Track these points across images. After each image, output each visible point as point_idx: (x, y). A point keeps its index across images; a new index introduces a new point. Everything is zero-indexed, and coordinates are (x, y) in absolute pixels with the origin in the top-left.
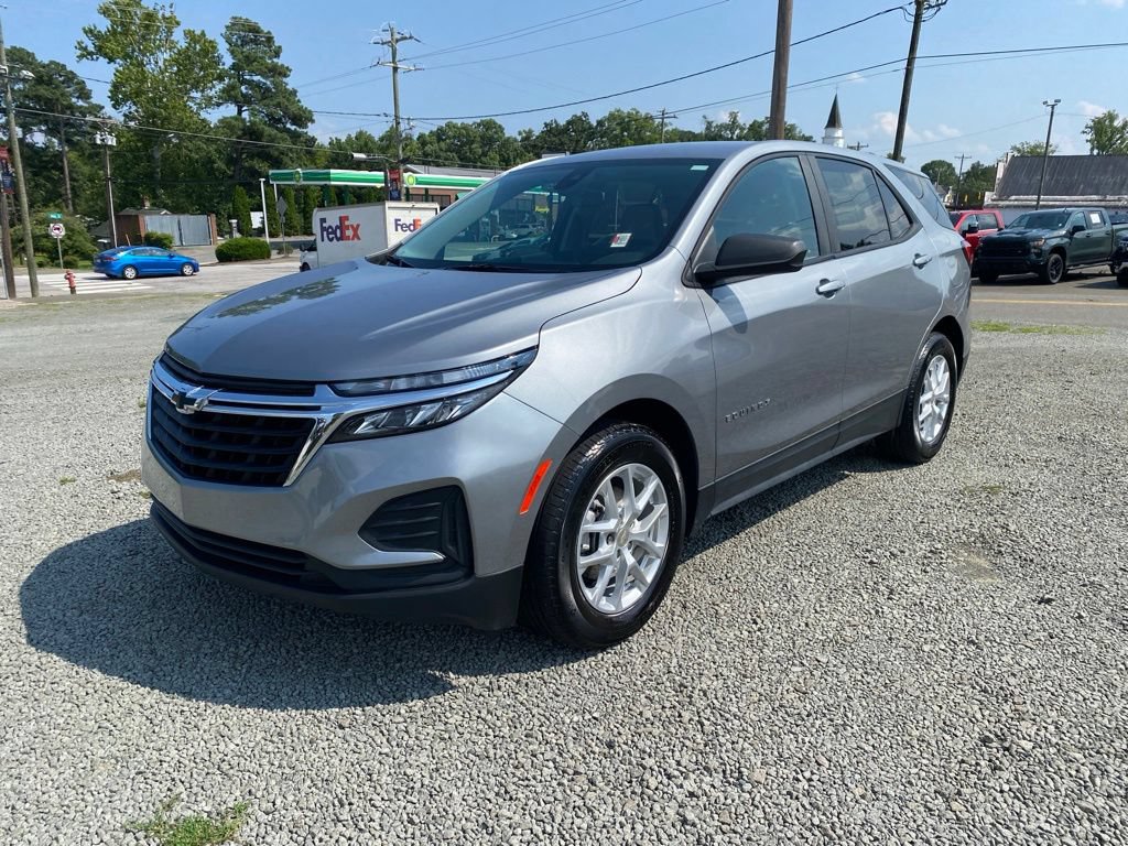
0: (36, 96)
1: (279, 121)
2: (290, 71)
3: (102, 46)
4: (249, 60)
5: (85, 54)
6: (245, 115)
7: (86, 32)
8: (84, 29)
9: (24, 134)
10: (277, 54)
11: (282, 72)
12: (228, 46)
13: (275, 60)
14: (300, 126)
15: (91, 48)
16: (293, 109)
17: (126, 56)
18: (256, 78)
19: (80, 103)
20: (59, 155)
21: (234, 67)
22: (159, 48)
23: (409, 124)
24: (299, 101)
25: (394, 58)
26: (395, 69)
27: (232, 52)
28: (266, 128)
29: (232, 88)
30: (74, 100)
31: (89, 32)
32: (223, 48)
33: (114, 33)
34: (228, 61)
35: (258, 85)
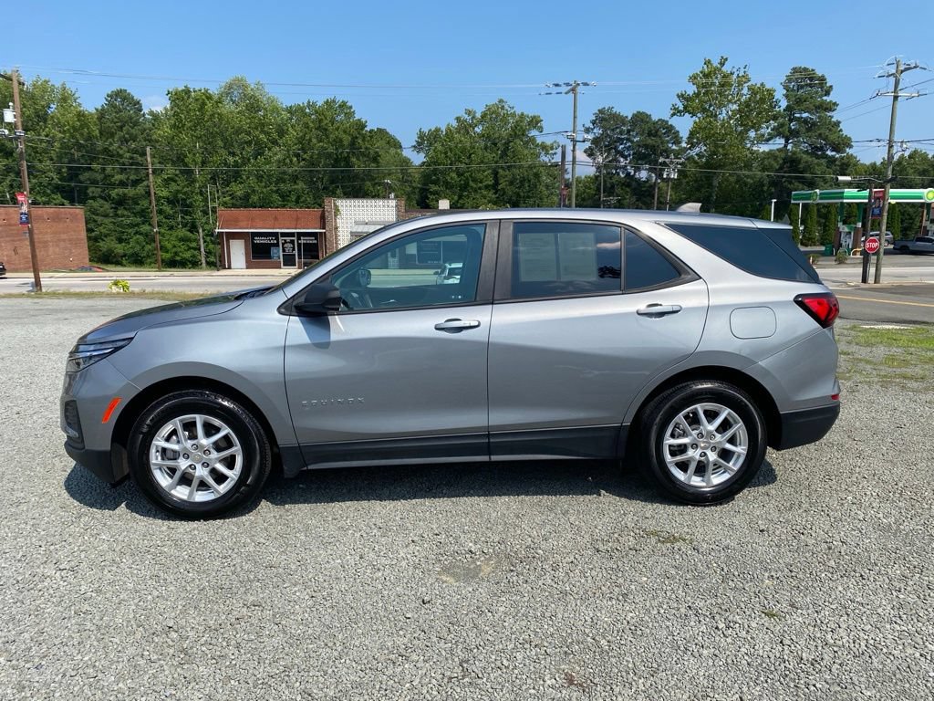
0: (645, 145)
1: (821, 149)
2: (837, 105)
3: (688, 105)
4: (799, 101)
5: (676, 112)
6: (789, 147)
7: (678, 96)
8: (678, 95)
9: (635, 172)
10: (827, 93)
11: (831, 107)
12: (785, 92)
13: (825, 98)
14: (838, 152)
15: (681, 108)
16: (832, 137)
17: (704, 110)
18: (805, 115)
19: (674, 147)
20: (653, 186)
21: (788, 108)
22: (730, 101)
23: (901, 146)
24: (841, 130)
25: (896, 87)
26: (896, 98)
27: (787, 96)
28: (804, 156)
29: (782, 125)
30: (670, 145)
31: (681, 96)
32: (780, 94)
33: (697, 95)
34: (784, 104)
35: (805, 121)
